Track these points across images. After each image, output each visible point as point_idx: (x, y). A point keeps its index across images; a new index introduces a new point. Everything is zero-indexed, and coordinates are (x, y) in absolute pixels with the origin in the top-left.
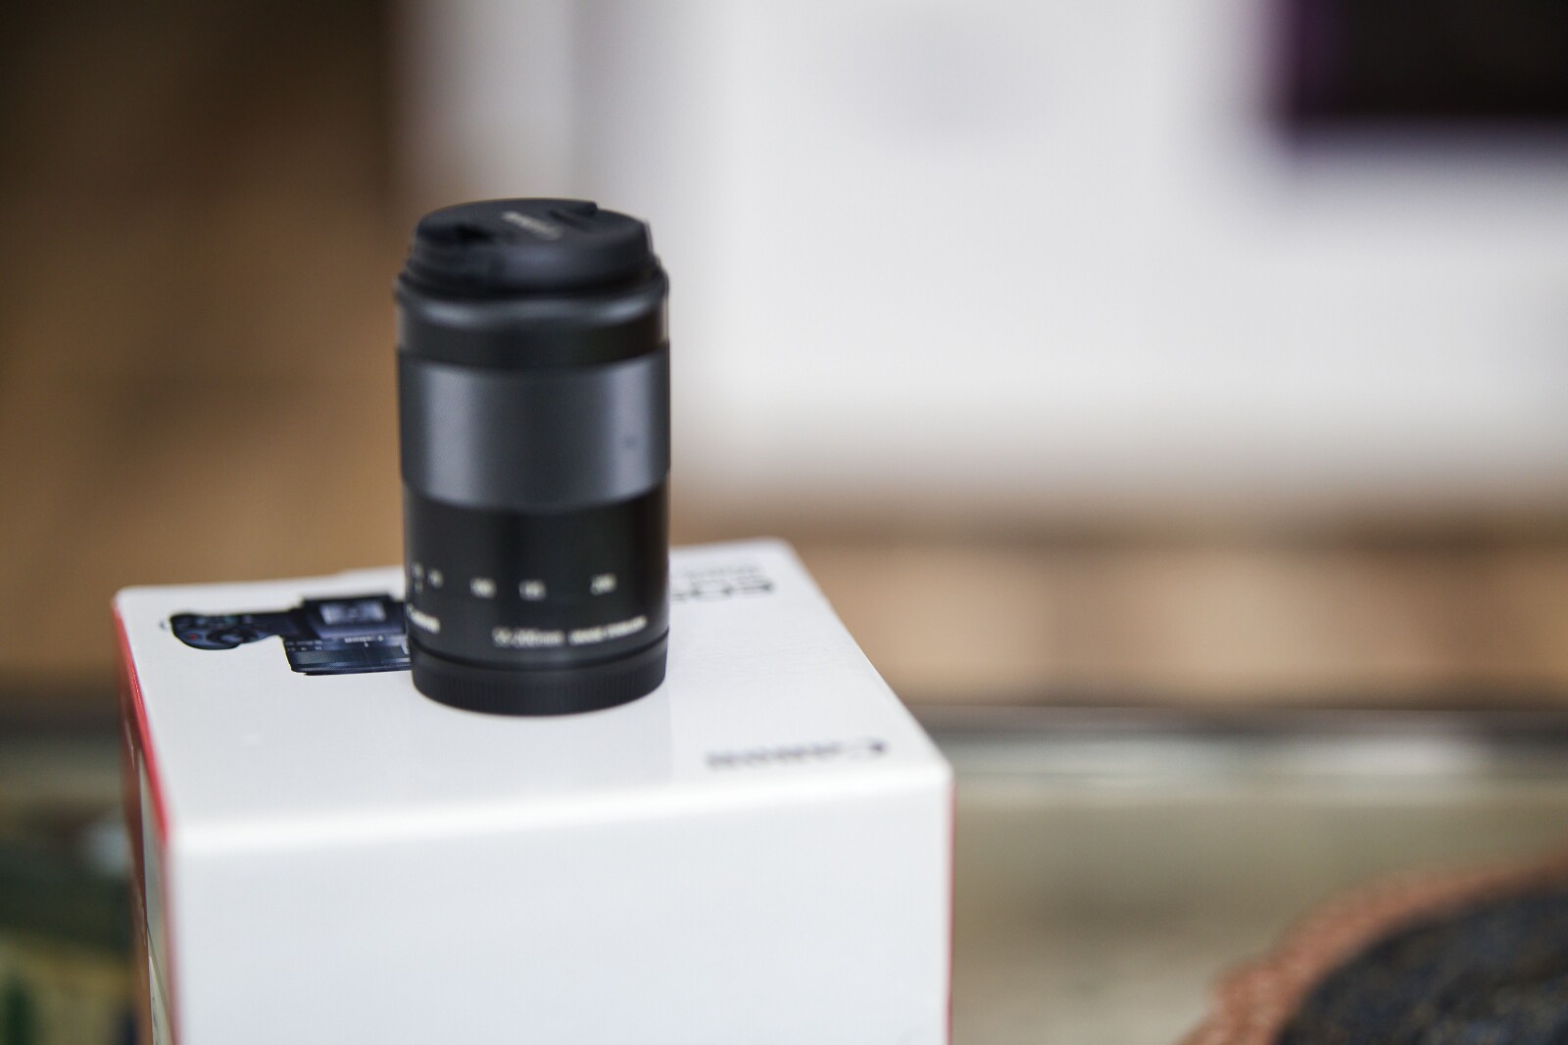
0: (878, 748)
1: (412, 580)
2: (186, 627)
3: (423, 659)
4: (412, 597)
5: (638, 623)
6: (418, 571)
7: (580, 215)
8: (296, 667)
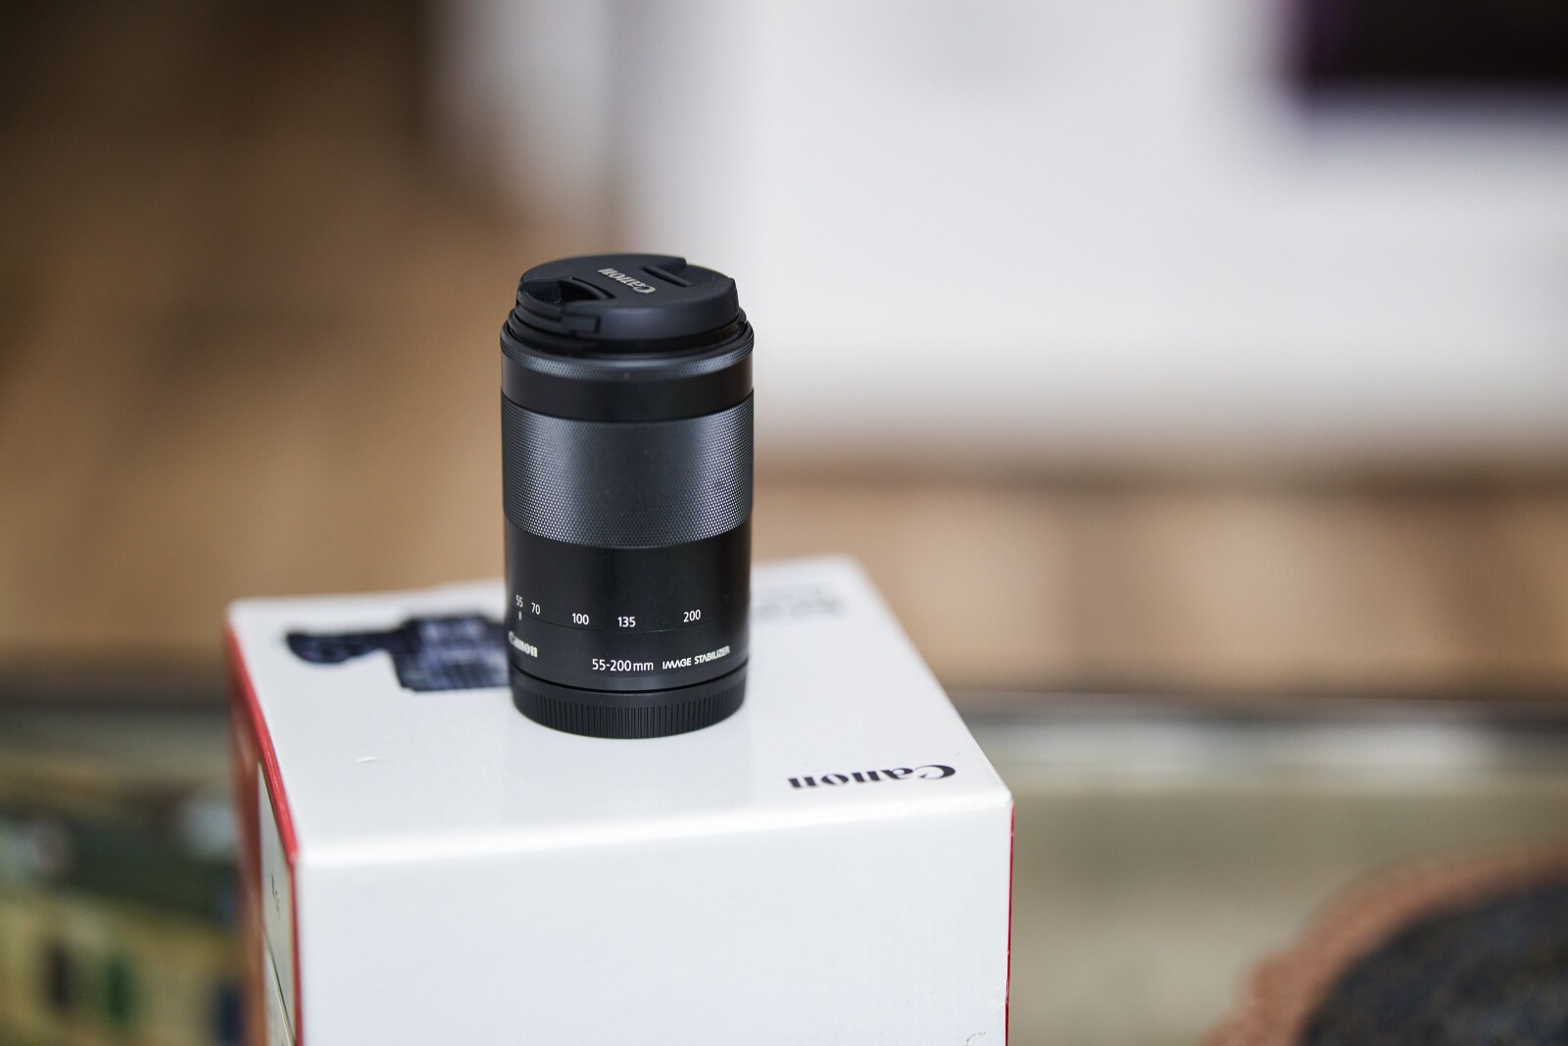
0: (948, 772)
1: (513, 608)
2: (301, 644)
3: (522, 680)
4: (512, 621)
5: (724, 651)
6: (520, 601)
7: (672, 271)
8: (404, 683)
